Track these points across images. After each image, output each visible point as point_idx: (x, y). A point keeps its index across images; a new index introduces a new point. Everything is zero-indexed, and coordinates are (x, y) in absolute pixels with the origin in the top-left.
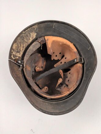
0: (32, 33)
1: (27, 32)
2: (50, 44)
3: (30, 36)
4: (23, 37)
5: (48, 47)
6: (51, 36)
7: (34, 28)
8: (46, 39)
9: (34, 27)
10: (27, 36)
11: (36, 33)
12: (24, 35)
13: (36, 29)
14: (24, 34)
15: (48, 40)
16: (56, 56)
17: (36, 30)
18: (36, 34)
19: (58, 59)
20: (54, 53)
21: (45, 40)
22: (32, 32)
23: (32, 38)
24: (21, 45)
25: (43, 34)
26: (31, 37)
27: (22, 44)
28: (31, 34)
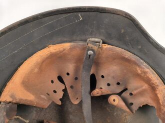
5: (31, 101)
6: (8, 84)
8: (9, 100)
15: (12, 96)
16: (55, 92)
19: (63, 90)
20: (48, 94)
21: (10, 102)
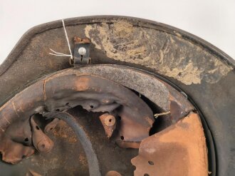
0: (194, 66)
1: (188, 46)
2: (169, 141)
3: (181, 64)
4: (165, 45)
7: (212, 66)
9: (217, 62)
10: (177, 56)
11: (202, 81)
12: (173, 41)
13: (213, 75)
14: (177, 42)
17: (210, 75)
18: (197, 81)
22: (198, 64)
23: (180, 74)
24: (139, 46)
25: (210, 106)
26: (181, 71)
27: (143, 48)
28: (190, 64)
